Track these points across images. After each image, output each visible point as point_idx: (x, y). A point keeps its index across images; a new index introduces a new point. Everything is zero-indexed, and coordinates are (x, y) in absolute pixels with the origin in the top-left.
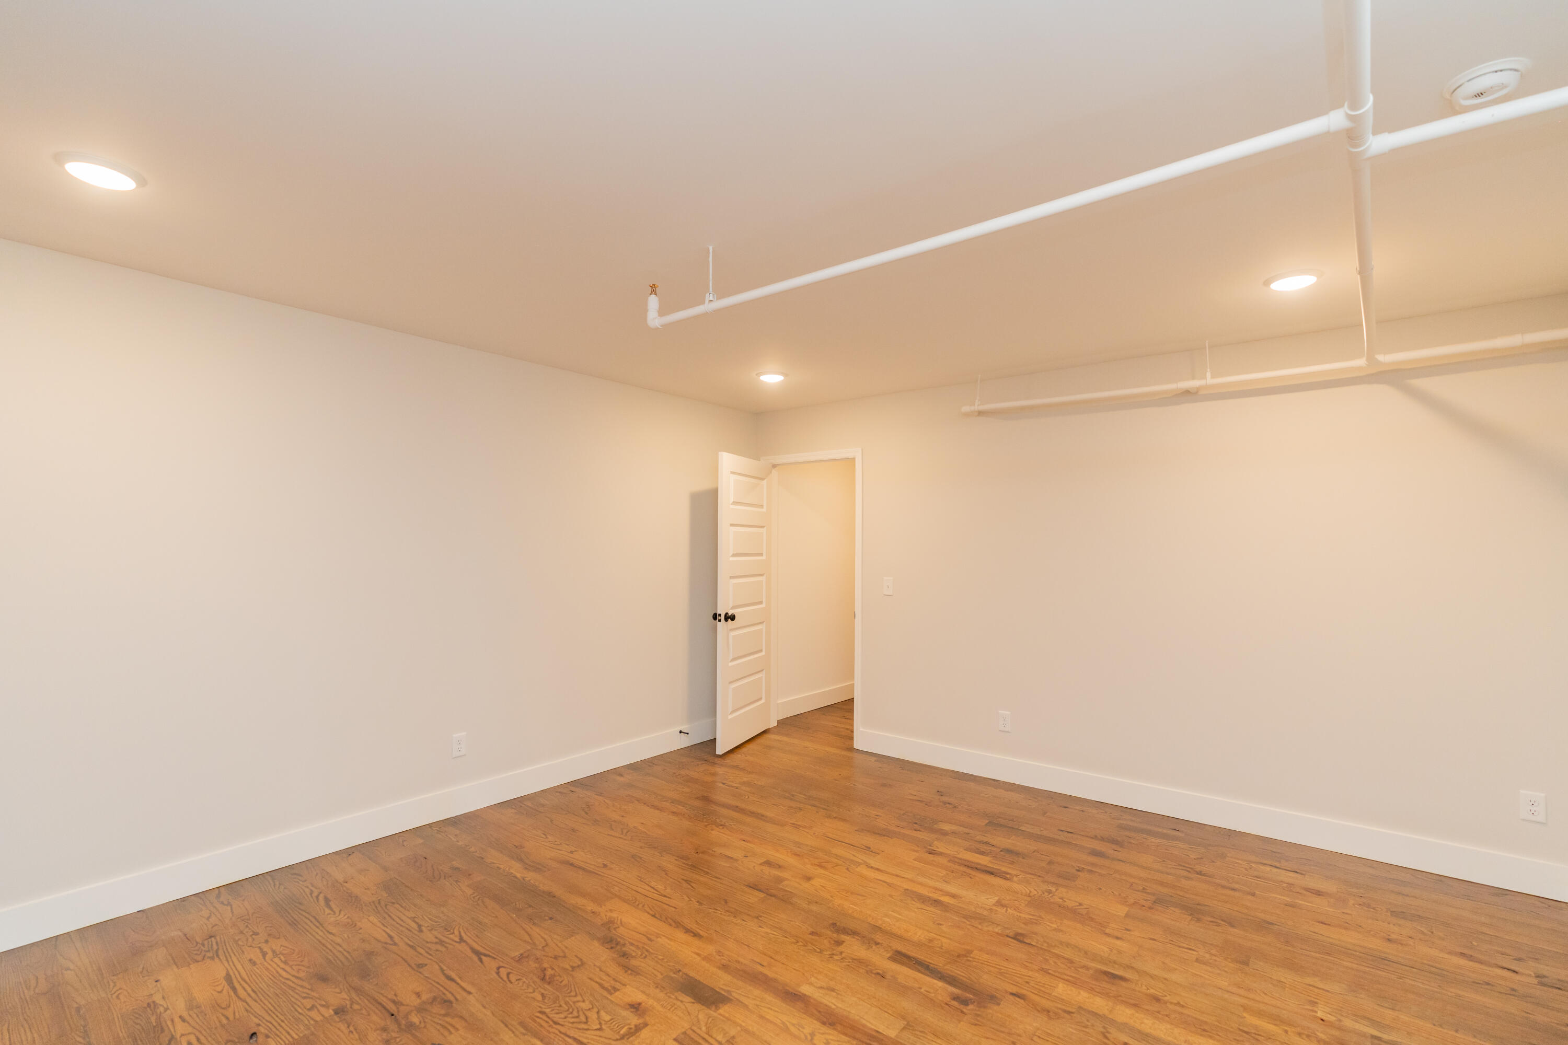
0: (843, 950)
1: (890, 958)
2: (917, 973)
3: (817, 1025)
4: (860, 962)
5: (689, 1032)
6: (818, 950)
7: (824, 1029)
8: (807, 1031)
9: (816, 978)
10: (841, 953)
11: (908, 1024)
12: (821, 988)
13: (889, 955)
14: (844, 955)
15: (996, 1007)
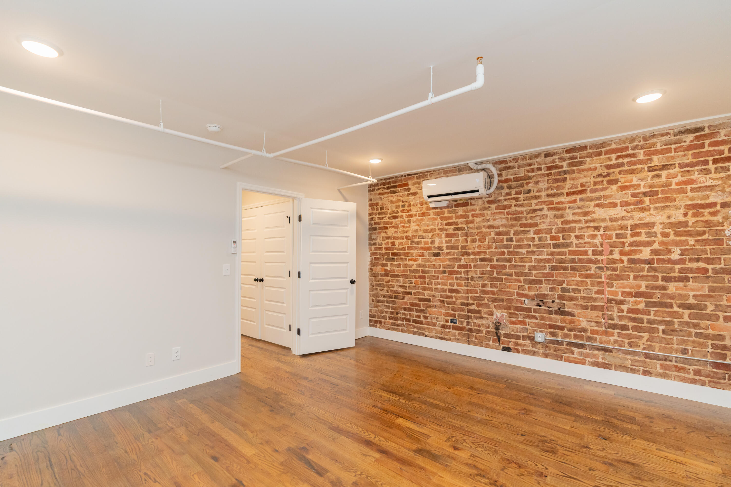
0: (354, 478)
1: (327, 471)
2: (316, 462)
3: (373, 441)
4: (347, 469)
5: (426, 439)
6: (369, 478)
7: (370, 439)
8: (377, 439)
9: (371, 461)
10: (355, 476)
11: (334, 440)
12: (369, 456)
13: (328, 474)
14: (354, 474)
15: (291, 446)
